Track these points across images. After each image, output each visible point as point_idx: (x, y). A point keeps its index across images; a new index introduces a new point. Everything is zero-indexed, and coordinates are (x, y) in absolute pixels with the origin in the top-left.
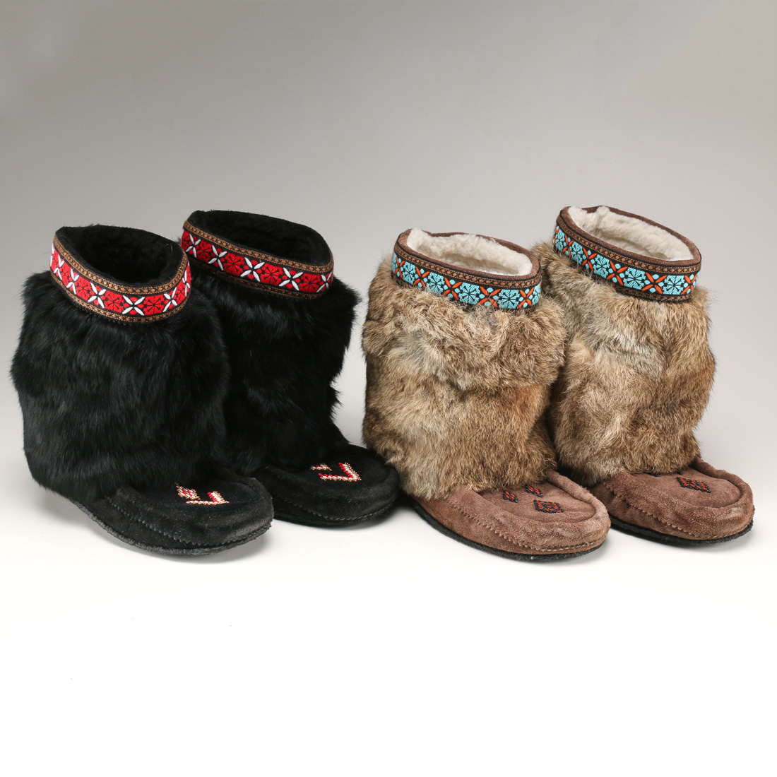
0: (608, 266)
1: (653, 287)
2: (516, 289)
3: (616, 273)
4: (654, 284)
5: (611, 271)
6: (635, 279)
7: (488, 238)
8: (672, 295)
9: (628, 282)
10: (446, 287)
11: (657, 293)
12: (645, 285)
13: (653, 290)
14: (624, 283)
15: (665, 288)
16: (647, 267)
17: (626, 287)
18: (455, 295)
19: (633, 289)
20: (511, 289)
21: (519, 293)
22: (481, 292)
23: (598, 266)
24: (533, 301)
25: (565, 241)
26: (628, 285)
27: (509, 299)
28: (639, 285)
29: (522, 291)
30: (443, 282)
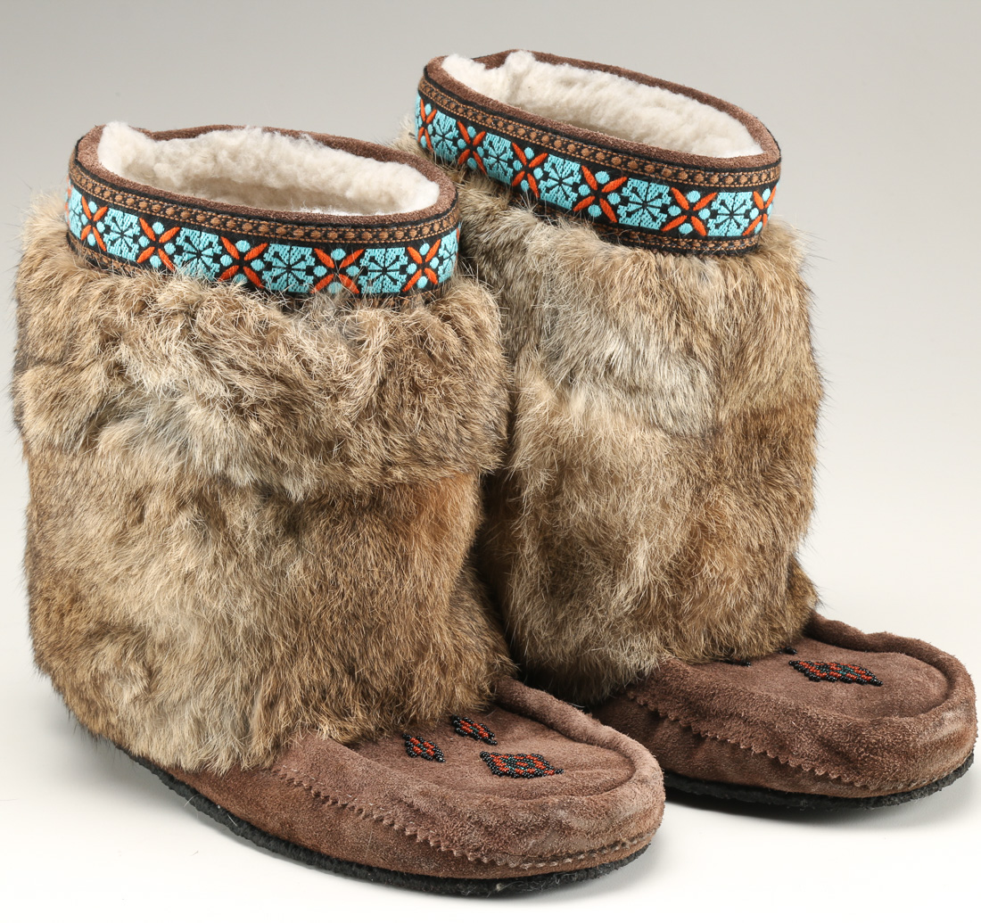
0: (577, 178)
1: (688, 221)
2: (398, 245)
3: (599, 194)
4: (690, 213)
5: (584, 190)
6: (645, 205)
7: (295, 135)
8: (726, 238)
9: (629, 214)
10: (226, 260)
11: (694, 235)
12: (670, 219)
13: (686, 229)
14: (618, 216)
15: (711, 223)
16: (676, 175)
17: (624, 227)
18: (254, 278)
19: (640, 229)
20: (387, 246)
21: (407, 253)
22: (318, 262)
23: (551, 183)
24: (440, 272)
25: (461, 136)
26: (629, 222)
27: (385, 271)
28: (655, 219)
29: (411, 249)
30: (218, 249)
